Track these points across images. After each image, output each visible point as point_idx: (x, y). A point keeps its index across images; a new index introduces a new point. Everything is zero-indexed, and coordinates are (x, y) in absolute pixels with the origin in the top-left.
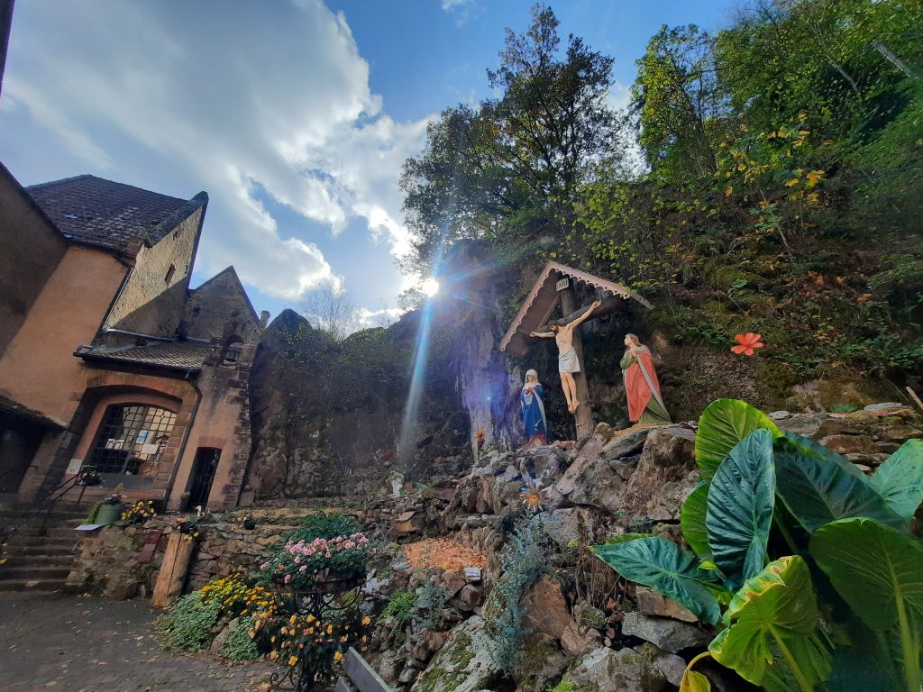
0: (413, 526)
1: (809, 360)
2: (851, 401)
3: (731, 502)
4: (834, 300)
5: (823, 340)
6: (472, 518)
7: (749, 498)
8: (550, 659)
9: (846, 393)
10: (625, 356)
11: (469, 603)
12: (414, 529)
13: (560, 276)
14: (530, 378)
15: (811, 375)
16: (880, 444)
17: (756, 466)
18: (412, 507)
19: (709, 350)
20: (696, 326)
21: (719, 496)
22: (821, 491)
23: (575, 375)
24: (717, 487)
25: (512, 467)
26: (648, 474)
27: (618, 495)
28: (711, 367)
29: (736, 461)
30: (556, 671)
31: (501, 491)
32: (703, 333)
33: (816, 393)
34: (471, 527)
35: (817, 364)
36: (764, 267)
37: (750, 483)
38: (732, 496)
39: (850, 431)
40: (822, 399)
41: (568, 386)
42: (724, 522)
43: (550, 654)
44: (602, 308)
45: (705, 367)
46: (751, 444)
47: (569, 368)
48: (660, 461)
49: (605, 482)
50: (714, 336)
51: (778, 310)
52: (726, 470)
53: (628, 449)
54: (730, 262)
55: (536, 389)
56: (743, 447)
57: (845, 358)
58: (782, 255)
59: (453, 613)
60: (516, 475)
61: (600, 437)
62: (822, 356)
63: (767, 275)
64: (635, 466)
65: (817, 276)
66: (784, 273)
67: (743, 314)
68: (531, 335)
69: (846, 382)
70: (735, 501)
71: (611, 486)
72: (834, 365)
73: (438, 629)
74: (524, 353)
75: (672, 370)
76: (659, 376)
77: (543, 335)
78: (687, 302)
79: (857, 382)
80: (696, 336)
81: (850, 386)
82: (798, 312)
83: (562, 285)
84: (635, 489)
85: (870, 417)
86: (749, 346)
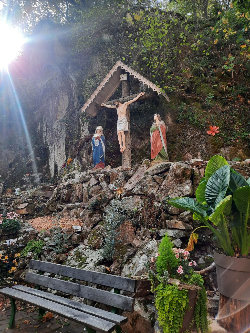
0: (27, 211)
1: (229, 138)
2: (240, 156)
3: (214, 185)
4: (244, 111)
5: (236, 129)
6: (69, 205)
7: (220, 184)
8: (128, 250)
9: (239, 153)
10: (153, 125)
11: (76, 241)
12: (28, 213)
13: (123, 71)
14: (98, 131)
15: (228, 144)
16: (248, 173)
17: (224, 176)
18: (26, 201)
19: (190, 127)
20: (187, 114)
21: (211, 184)
22: (236, 183)
23: (125, 132)
24: (210, 181)
25: (94, 179)
26: (170, 181)
27: (155, 190)
28: (190, 135)
29: (218, 174)
30: (131, 253)
31: (89, 191)
32: (190, 118)
33: (228, 152)
34: (69, 209)
35: (232, 139)
36: (221, 88)
37: (221, 180)
38: (215, 184)
39: (240, 168)
40: (230, 155)
41: (121, 138)
42: (211, 191)
43: (128, 248)
44: (144, 97)
45: (187, 135)
46: (223, 169)
47: (123, 128)
48: (176, 176)
49: (150, 184)
50: (194, 120)
51: (223, 112)
52: (214, 176)
53: (159, 171)
54: (207, 82)
55: (102, 137)
56: (220, 170)
57: (242, 138)
58: (230, 83)
59: (69, 245)
60: (96, 183)
61: (145, 165)
62: (234, 136)
63: (222, 93)
64: (164, 178)
65: (241, 97)
66: (229, 93)
67: (208, 111)
68: (102, 105)
69: (240, 148)
70: (216, 185)
71: (153, 186)
72: (238, 141)
73: (63, 252)
74: (94, 115)
75: (173, 135)
76: (167, 137)
77: (109, 106)
78: (184, 100)
79: (243, 149)
80: (186, 119)
81: (241, 150)
82: (230, 114)
83: (123, 78)
84: (165, 187)
85: (247, 164)
86: (214, 132)
